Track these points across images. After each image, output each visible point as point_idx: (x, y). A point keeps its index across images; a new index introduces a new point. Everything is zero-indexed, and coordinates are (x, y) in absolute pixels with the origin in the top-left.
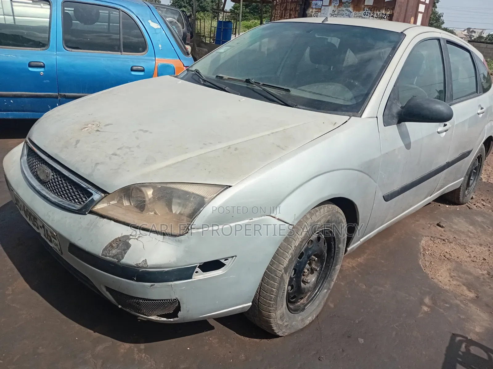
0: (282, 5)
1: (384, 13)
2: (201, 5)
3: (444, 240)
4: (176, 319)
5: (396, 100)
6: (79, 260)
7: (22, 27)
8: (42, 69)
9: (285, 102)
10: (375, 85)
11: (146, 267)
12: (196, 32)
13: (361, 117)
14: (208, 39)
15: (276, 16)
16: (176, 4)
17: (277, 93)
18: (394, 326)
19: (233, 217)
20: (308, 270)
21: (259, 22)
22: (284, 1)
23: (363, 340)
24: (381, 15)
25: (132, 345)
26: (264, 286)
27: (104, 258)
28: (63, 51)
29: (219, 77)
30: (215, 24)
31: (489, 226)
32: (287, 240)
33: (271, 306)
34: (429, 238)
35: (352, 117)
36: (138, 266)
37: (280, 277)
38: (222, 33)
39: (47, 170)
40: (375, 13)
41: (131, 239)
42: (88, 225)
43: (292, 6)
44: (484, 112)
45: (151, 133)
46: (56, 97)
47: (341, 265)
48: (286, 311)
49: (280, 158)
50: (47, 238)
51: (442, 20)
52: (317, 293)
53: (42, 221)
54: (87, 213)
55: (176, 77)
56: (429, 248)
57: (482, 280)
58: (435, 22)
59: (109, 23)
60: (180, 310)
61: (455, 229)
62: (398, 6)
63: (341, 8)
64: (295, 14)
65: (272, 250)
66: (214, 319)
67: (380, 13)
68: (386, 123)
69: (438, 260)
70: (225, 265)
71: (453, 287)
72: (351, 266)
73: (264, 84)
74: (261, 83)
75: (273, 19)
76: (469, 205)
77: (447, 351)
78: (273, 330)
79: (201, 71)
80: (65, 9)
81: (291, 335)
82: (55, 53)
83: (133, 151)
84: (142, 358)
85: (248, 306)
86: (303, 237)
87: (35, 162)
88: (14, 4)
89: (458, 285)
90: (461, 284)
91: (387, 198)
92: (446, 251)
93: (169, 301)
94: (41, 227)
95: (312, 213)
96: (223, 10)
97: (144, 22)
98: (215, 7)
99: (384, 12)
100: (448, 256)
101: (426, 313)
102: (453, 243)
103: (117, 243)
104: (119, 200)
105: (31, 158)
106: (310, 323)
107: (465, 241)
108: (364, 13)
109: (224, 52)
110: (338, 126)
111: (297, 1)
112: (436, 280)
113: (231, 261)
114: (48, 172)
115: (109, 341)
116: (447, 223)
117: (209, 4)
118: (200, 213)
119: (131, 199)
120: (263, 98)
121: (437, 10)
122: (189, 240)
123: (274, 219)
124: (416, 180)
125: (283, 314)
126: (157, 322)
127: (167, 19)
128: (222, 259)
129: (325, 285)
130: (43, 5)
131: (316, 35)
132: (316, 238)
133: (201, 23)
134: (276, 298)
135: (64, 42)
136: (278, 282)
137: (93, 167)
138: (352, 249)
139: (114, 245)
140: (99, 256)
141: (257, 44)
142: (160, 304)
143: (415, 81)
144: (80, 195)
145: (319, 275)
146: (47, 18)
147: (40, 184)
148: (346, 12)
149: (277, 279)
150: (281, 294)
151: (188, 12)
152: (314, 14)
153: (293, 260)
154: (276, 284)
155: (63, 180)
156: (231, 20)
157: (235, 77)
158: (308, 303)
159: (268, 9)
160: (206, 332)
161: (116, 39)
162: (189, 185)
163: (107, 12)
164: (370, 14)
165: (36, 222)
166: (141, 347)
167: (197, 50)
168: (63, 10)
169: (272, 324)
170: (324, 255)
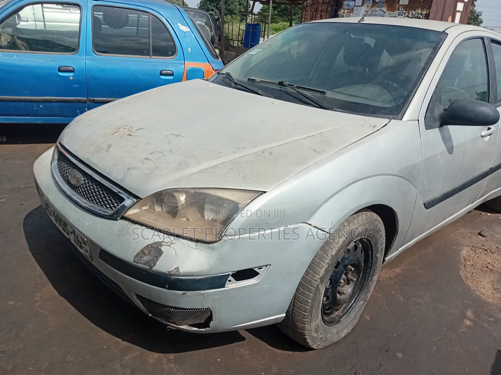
0: (313, 6)
1: (420, 13)
2: (228, 8)
3: (486, 250)
4: (207, 329)
5: (438, 103)
6: (110, 267)
7: (53, 32)
8: (72, 74)
9: (320, 104)
10: (416, 86)
11: (178, 275)
12: (224, 35)
13: (401, 119)
14: (236, 42)
15: (306, 17)
16: (204, 7)
17: (312, 96)
18: (434, 340)
19: (268, 224)
20: (344, 281)
21: (288, 24)
22: (315, 1)
23: (401, 354)
24: (416, 15)
25: (161, 355)
26: (299, 297)
27: (135, 265)
28: (92, 55)
29: (251, 79)
30: (243, 27)
32: (324, 248)
33: (306, 318)
34: (470, 248)
35: (392, 120)
36: (170, 274)
37: (315, 287)
38: (250, 36)
39: (78, 175)
40: (410, 13)
41: (163, 246)
42: (120, 230)
43: (323, 7)
45: (183, 137)
46: (85, 102)
47: (378, 275)
48: (321, 324)
49: (317, 162)
50: (78, 244)
51: (480, 19)
52: (353, 305)
53: (72, 226)
54: (118, 219)
55: (207, 80)
56: (470, 259)
58: (473, 21)
59: (138, 26)
60: (212, 320)
61: (497, 238)
62: (434, 4)
63: (375, 8)
64: (326, 16)
65: (308, 259)
66: (244, 330)
67: (416, 12)
68: (428, 126)
69: (480, 272)
70: (259, 274)
71: (497, 301)
72: (388, 277)
73: (297, 87)
74: (295, 86)
75: (303, 21)
77: (492, 368)
78: (307, 343)
79: (232, 74)
80: (95, 13)
81: (327, 347)
82: (85, 58)
83: (165, 156)
84: (171, 368)
85: (282, 317)
86: (340, 246)
87: (66, 167)
88: (45, 10)
91: (428, 205)
92: (488, 262)
93: (201, 310)
94: (71, 232)
95: (350, 221)
96: (251, 12)
97: (173, 25)
98: (243, 10)
99: (419, 11)
100: (490, 267)
101: (468, 327)
102: (496, 253)
103: (148, 250)
104: (151, 206)
105: (62, 163)
106: (345, 336)
108: (399, 13)
109: (256, 54)
110: (378, 129)
111: (328, 2)
112: (478, 293)
113: (265, 270)
114: (79, 177)
115: (137, 350)
116: (489, 232)
117: (236, 6)
118: (233, 220)
119: (163, 205)
120: (297, 100)
121: (475, 8)
122: (223, 247)
123: (311, 226)
124: (458, 187)
125: (318, 326)
126: (188, 331)
127: (197, 22)
128: (256, 268)
129: (361, 296)
130: (73, 10)
131: (351, 35)
132: (353, 247)
133: (230, 27)
134: (311, 310)
135: (93, 46)
136: (314, 293)
137: (126, 172)
138: (390, 259)
139: (145, 251)
140: (131, 263)
141: (286, 48)
142: (192, 313)
143: (456, 83)
144: (111, 201)
145: (356, 286)
146: (77, 23)
147: (71, 189)
148: (380, 12)
149: (312, 289)
150: (317, 305)
151: (215, 15)
152: (346, 15)
153: (329, 270)
154: (311, 294)
155: (94, 185)
156: (259, 23)
157: (268, 80)
158: (343, 315)
159: (297, 11)
160: (237, 343)
161: (145, 44)
162: (223, 190)
163: (136, 16)
164: (405, 14)
165: (66, 227)
166: (170, 357)
167: (224, 53)
168: (93, 15)
169: (306, 337)
170: (361, 265)
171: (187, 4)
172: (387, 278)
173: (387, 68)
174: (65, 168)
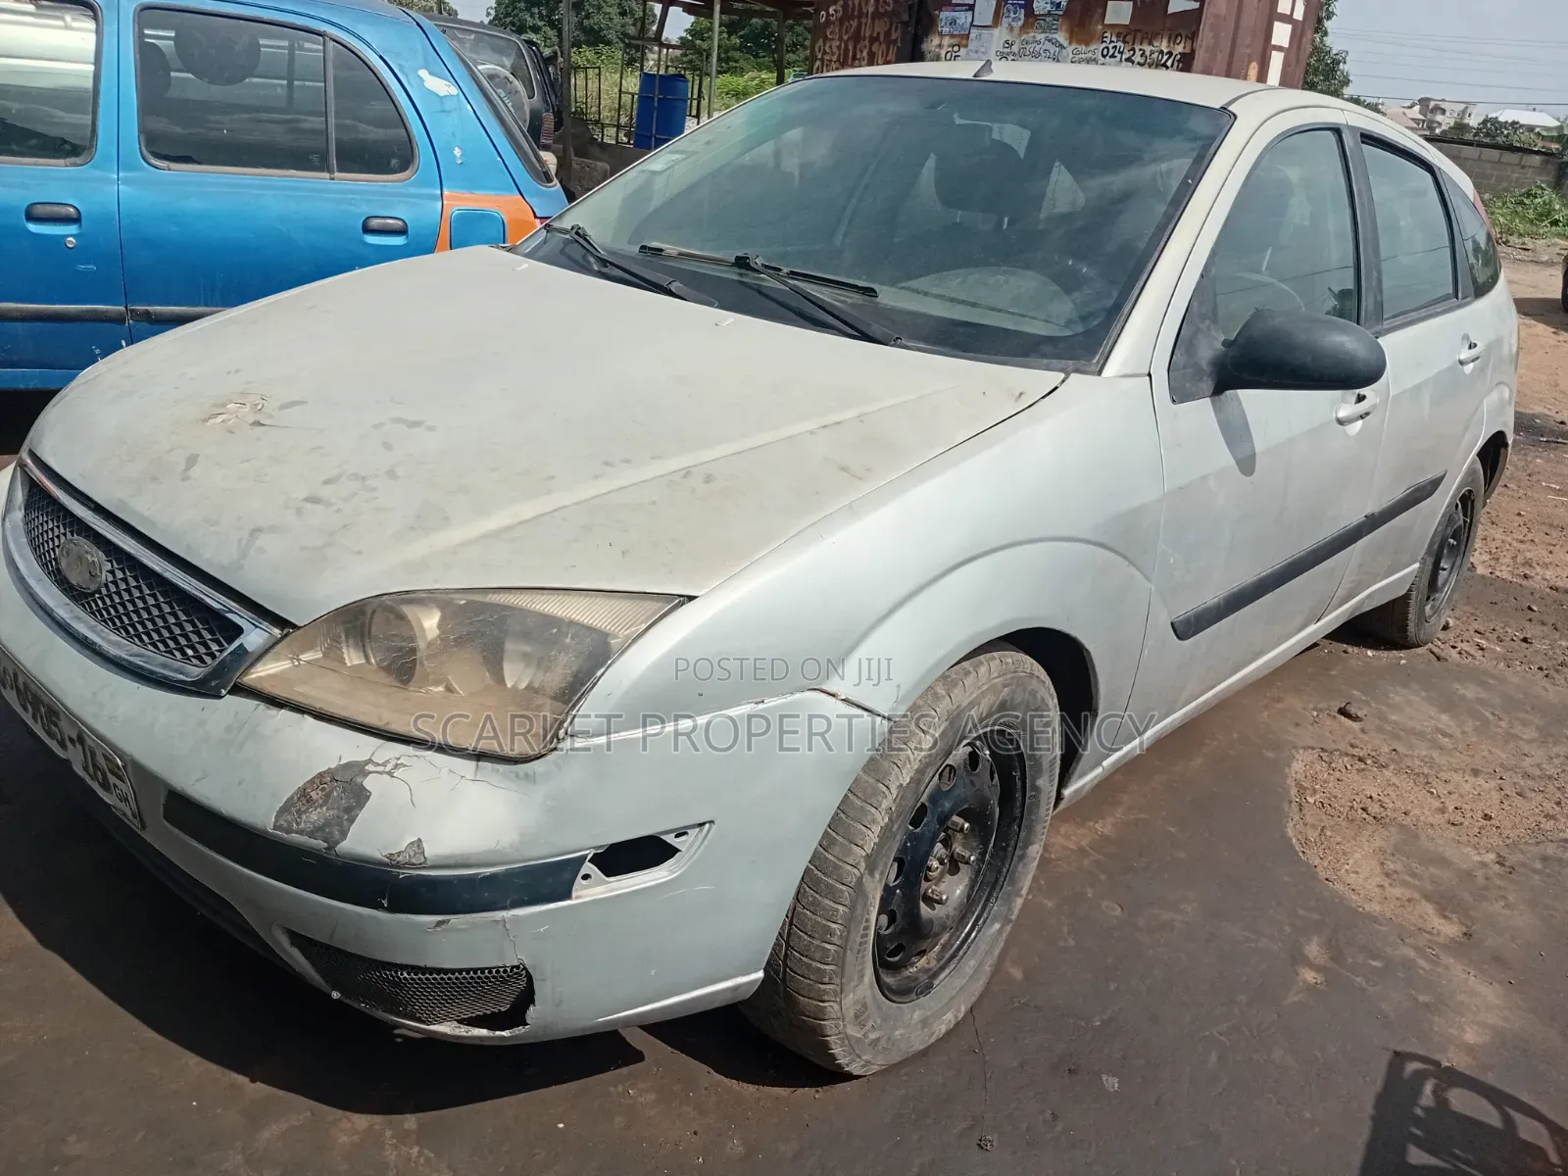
0: (846, 23)
1: (1165, 51)
2: (586, 23)
3: (1360, 760)
4: (519, 1030)
5: (1207, 322)
6: (200, 847)
7: (2, 91)
8: (73, 229)
9: (862, 328)
10: (1141, 272)
11: (420, 864)
12: (573, 110)
13: (1100, 373)
14: (611, 131)
15: (827, 57)
16: (508, 20)
17: (836, 300)
18: (1212, 1033)
19: (701, 695)
20: (941, 863)
21: (773, 77)
22: (854, 10)
23: (1116, 1080)
24: (1155, 56)
25: (378, 1119)
26: (802, 917)
27: (283, 839)
28: (142, 169)
29: (650, 248)
30: (633, 83)
31: (1497, 712)
32: (874, 767)
33: (826, 980)
34: (1315, 754)
35: (1074, 376)
36: (393, 863)
37: (852, 885)
38: (655, 111)
39: (93, 556)
40: (1137, 50)
41: (370, 776)
42: (228, 729)
43: (877, 30)
44: (1477, 358)
45: (432, 429)
46: (119, 320)
47: (1043, 843)
48: (874, 997)
49: (850, 505)
50: (94, 777)
51: (1342, 72)
52: (971, 935)
53: (74, 720)
54: (224, 692)
55: (510, 250)
56: (1317, 787)
57: (1481, 881)
58: (1322, 78)
59: (291, 78)
60: (533, 1002)
61: (1395, 722)
62: (1207, 28)
63: (1032, 34)
64: (887, 55)
65: (828, 801)
66: (642, 1027)
67: (1153, 49)
68: (1180, 394)
69: (1343, 824)
70: (679, 851)
71: (1392, 907)
72: (1075, 848)
73: (792, 273)
74: (786, 270)
75: (818, 69)
76: (1436, 650)
78: (833, 1057)
79: (591, 232)
80: (147, 32)
81: (889, 1070)
82: (116, 177)
83: (374, 489)
84: (410, 1159)
85: (753, 982)
86: (925, 757)
87: (52, 529)
89: (1409, 900)
90: (1416, 896)
91: (1186, 629)
92: (1368, 793)
93: (498, 972)
94: (72, 740)
95: (953, 680)
96: (657, 39)
97: (407, 76)
98: (632, 30)
99: (1164, 46)
100: (1374, 809)
101: (1311, 989)
102: (1392, 767)
103: (322, 789)
104: (330, 648)
105: (38, 517)
106: (948, 1033)
107: (1426, 760)
108: (1103, 50)
109: (668, 169)
110: (1029, 404)
111: (893, 11)
112: (1339, 887)
113: (696, 838)
114: (93, 562)
115: (299, 1110)
116: (1370, 706)
117: (611, 19)
118: (593, 687)
119: (367, 645)
120: (794, 316)
121: (1328, 41)
122: (560, 773)
123: (834, 699)
124: (1271, 574)
125: (865, 1006)
126: (459, 1041)
127: (480, 67)
128: (667, 832)
129: (995, 908)
130: (74, 19)
131: (956, 116)
132: (965, 760)
133: (590, 82)
134: (841, 955)
135: (142, 138)
136: (848, 903)
137: (244, 541)
138: (1077, 791)
139: (313, 794)
140: (267, 832)
141: (768, 148)
142: (469, 983)
143: (1265, 263)
144: (200, 636)
145: (977, 876)
146: (87, 63)
147: (67, 601)
148: (1048, 45)
149: (842, 891)
150: (859, 940)
151: (545, 46)
152: (947, 52)
153: (894, 829)
154: (840, 908)
155: (144, 587)
156: (683, 72)
157: (702, 250)
158: (942, 969)
159: (800, 39)
160: (618, 1071)
161: (313, 132)
162: (559, 595)
163: (285, 43)
164: (1121, 53)
165: (56, 725)
166: (406, 1126)
167: (574, 165)
168: (141, 36)
169: (828, 1038)
170: (990, 814)
171: (454, 7)
172: (1072, 850)
173: (1068, 218)
174: (50, 533)
